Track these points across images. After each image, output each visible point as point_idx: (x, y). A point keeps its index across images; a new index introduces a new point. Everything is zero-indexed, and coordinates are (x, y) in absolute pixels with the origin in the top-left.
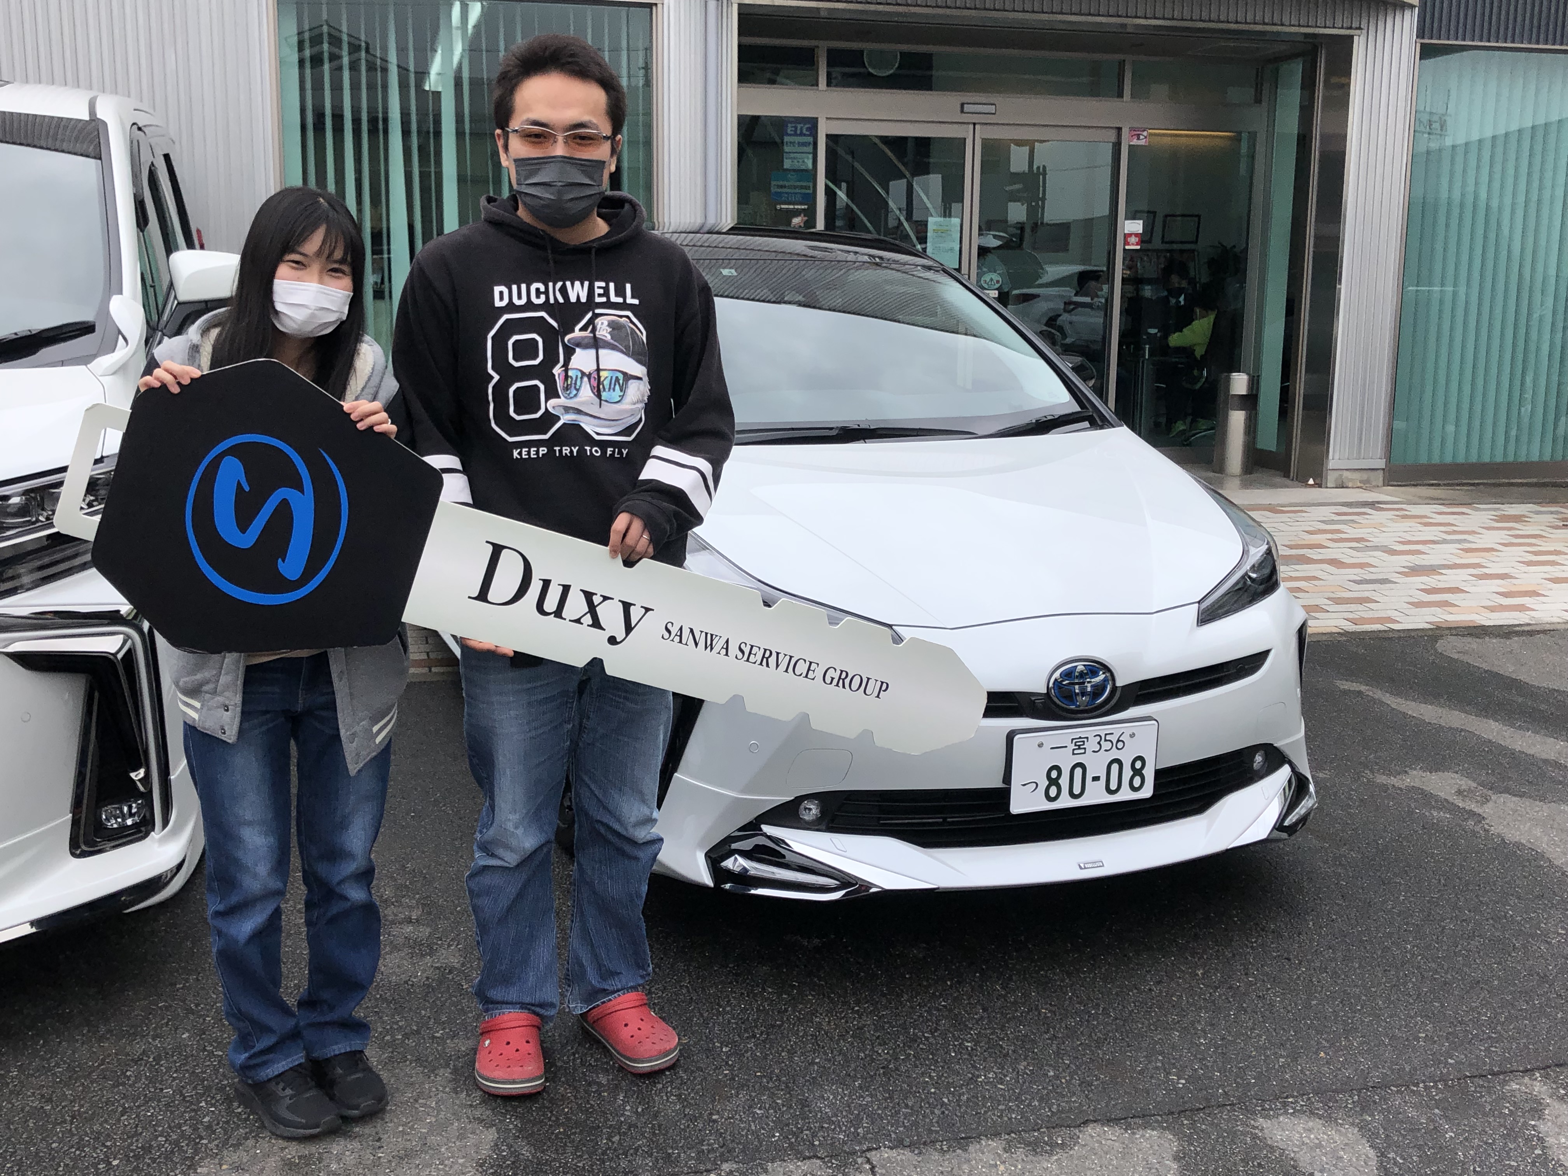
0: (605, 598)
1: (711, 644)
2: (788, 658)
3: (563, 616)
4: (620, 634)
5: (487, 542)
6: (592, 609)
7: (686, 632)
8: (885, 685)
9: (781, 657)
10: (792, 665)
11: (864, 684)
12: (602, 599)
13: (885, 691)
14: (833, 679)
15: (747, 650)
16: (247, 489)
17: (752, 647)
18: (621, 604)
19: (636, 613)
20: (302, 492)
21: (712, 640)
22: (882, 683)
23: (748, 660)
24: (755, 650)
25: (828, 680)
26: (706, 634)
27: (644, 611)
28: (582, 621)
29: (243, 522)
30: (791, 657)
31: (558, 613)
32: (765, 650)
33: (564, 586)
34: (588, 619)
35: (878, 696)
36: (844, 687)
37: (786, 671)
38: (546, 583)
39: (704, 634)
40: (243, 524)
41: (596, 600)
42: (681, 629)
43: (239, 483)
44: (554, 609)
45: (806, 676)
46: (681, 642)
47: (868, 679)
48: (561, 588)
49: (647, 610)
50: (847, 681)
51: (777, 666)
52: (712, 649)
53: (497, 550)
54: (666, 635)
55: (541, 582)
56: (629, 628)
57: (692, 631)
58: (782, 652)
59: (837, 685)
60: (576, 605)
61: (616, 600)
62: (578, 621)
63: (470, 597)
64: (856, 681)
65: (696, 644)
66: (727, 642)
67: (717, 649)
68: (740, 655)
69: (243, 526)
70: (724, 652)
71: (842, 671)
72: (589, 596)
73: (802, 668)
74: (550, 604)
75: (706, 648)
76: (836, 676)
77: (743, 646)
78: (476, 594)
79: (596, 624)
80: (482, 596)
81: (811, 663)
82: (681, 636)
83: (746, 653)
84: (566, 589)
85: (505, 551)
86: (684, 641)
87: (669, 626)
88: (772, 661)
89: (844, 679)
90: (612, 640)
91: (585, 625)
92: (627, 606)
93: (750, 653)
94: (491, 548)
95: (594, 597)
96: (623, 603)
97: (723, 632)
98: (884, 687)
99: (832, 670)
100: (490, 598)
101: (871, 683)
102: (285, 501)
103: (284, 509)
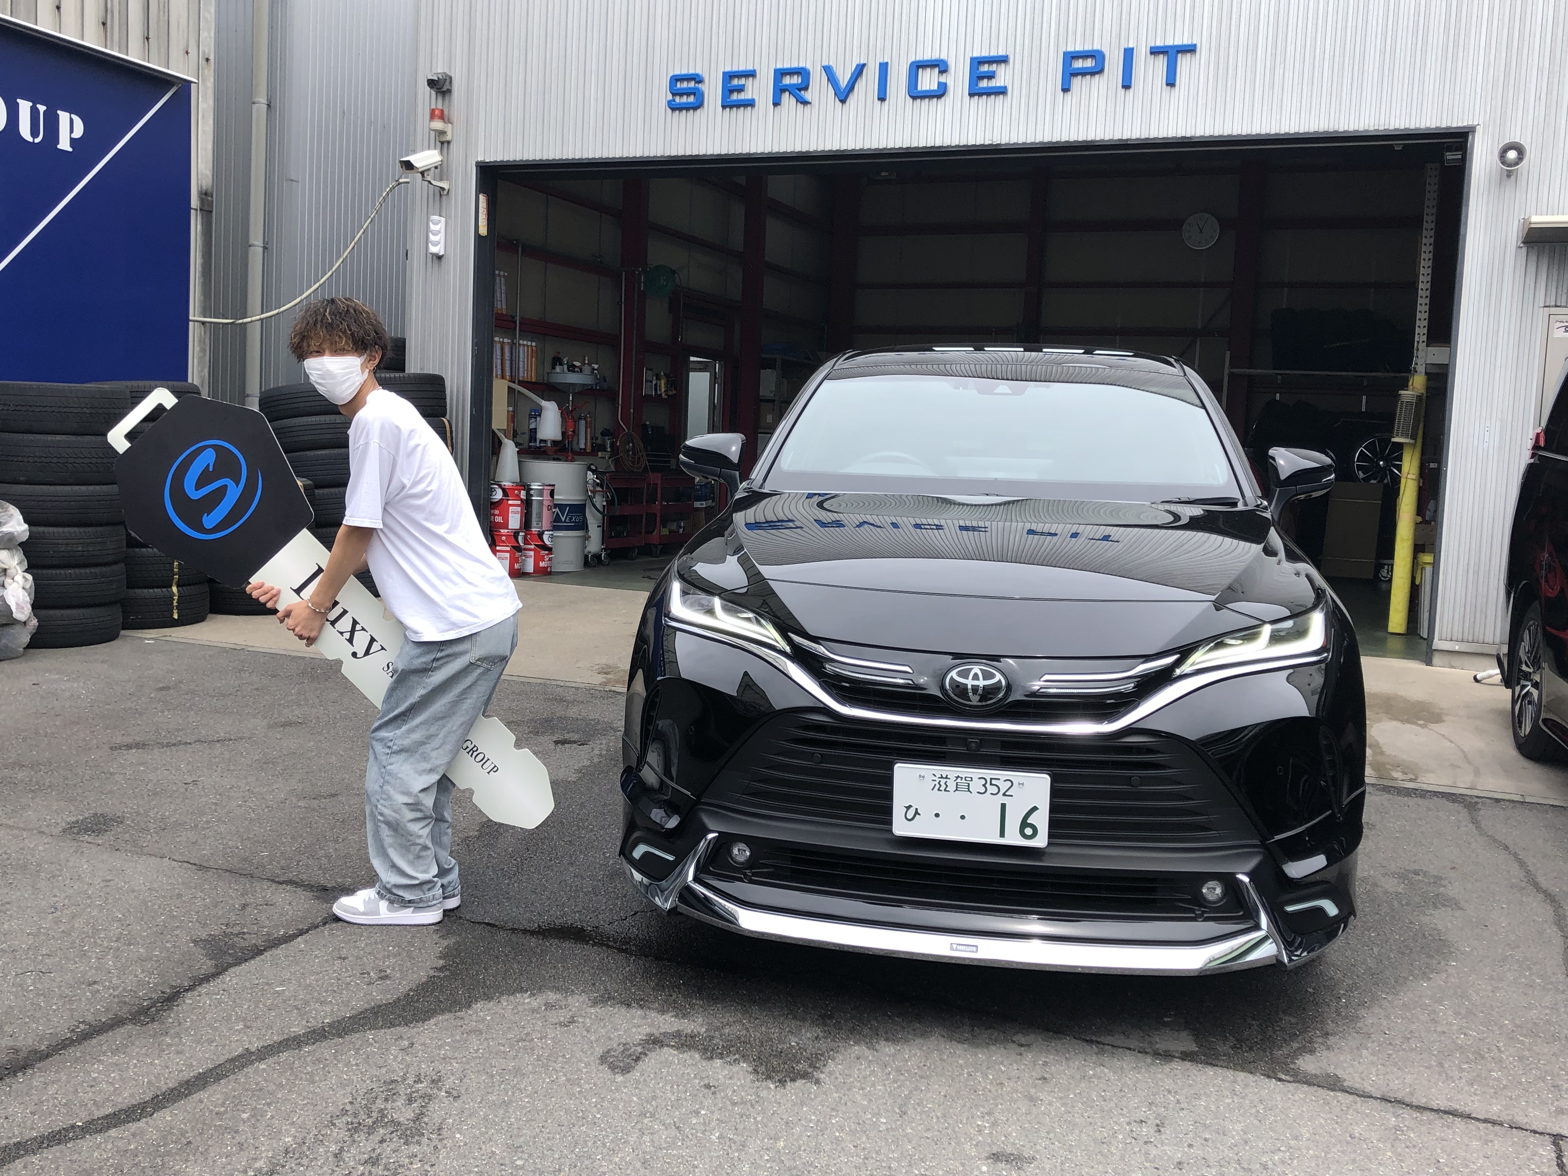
0: (363, 629)
3: (336, 625)
4: (360, 654)
6: (353, 631)
11: (484, 761)
12: (361, 628)
13: (495, 772)
16: (211, 470)
18: (369, 637)
19: (375, 647)
22: (495, 766)
27: (381, 648)
28: (344, 634)
33: (344, 609)
34: (347, 636)
35: (489, 773)
36: (471, 756)
41: (358, 627)
43: (208, 465)
47: (488, 760)
48: (342, 609)
49: (383, 648)
50: (475, 754)
54: (386, 669)
56: (367, 653)
60: (345, 624)
61: (369, 633)
62: (342, 633)
63: (291, 587)
64: (480, 757)
69: (198, 487)
71: (475, 746)
72: (355, 623)
78: (295, 588)
79: (351, 640)
80: (298, 591)
84: (345, 612)
89: (473, 751)
90: (354, 655)
91: (344, 637)
92: (373, 640)
95: (358, 625)
96: (372, 637)
98: (495, 769)
100: (301, 594)
101: (489, 763)
102: (226, 486)
103: (223, 490)
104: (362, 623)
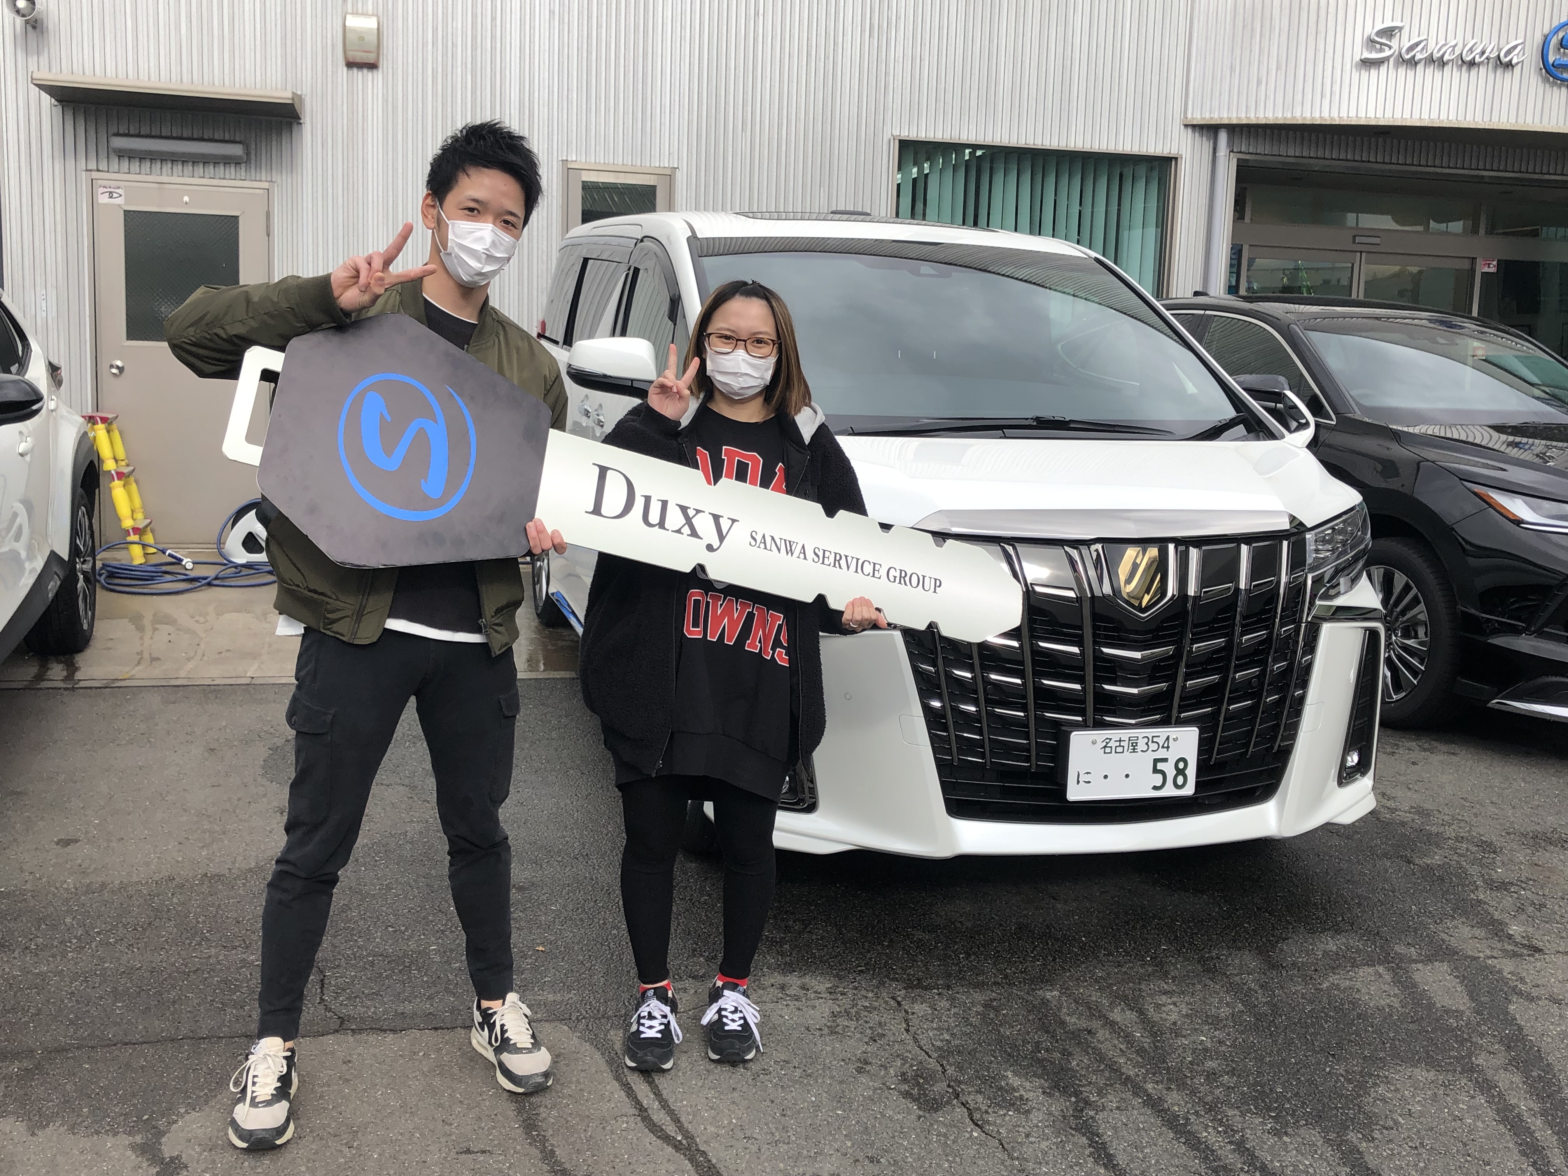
0: (698, 511)
1: (791, 550)
2: (855, 560)
3: (666, 526)
4: (716, 543)
5: (594, 464)
6: (689, 521)
7: (768, 540)
8: (938, 584)
9: (849, 559)
10: (860, 567)
11: (922, 581)
12: (695, 512)
13: (940, 586)
14: (895, 577)
15: (821, 554)
16: (389, 420)
17: (824, 551)
18: (711, 517)
19: (725, 524)
20: (436, 422)
21: (791, 546)
22: (936, 580)
23: (823, 563)
24: (826, 555)
25: (892, 579)
26: (785, 541)
27: (730, 522)
28: (682, 531)
29: (389, 451)
30: (858, 559)
31: (662, 524)
32: (836, 554)
33: (662, 501)
34: (686, 530)
35: (935, 592)
36: (906, 584)
37: (856, 571)
38: (648, 499)
39: (783, 541)
40: (389, 452)
41: (691, 513)
42: (764, 536)
43: (382, 415)
44: (658, 521)
45: (873, 576)
46: (766, 548)
47: (924, 577)
48: (660, 503)
49: (734, 521)
50: (907, 579)
51: (848, 568)
52: (792, 554)
53: (603, 471)
54: (753, 543)
55: (643, 499)
56: (722, 537)
57: (773, 538)
58: (850, 554)
59: (900, 583)
60: (675, 518)
61: (707, 513)
62: (679, 531)
63: (586, 512)
64: (914, 578)
65: (779, 550)
66: (803, 547)
67: (796, 554)
68: (816, 559)
69: (389, 454)
70: (802, 556)
71: (901, 571)
72: (684, 509)
73: (868, 568)
74: (654, 517)
75: (787, 553)
76: (898, 575)
77: (817, 551)
78: (591, 509)
79: (694, 534)
80: (597, 510)
81: (874, 564)
82: (765, 543)
83: (821, 556)
84: (664, 504)
85: (609, 472)
86: (768, 547)
87: (754, 534)
88: (843, 562)
89: (903, 578)
90: (710, 548)
91: (685, 535)
92: (716, 518)
93: (824, 557)
94: (597, 469)
95: (689, 511)
96: (713, 515)
97: (799, 538)
98: (938, 583)
99: (892, 570)
100: (603, 512)
101: (927, 580)
102: (422, 432)
103: (422, 439)
104: (692, 504)
